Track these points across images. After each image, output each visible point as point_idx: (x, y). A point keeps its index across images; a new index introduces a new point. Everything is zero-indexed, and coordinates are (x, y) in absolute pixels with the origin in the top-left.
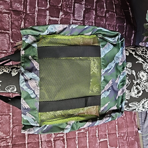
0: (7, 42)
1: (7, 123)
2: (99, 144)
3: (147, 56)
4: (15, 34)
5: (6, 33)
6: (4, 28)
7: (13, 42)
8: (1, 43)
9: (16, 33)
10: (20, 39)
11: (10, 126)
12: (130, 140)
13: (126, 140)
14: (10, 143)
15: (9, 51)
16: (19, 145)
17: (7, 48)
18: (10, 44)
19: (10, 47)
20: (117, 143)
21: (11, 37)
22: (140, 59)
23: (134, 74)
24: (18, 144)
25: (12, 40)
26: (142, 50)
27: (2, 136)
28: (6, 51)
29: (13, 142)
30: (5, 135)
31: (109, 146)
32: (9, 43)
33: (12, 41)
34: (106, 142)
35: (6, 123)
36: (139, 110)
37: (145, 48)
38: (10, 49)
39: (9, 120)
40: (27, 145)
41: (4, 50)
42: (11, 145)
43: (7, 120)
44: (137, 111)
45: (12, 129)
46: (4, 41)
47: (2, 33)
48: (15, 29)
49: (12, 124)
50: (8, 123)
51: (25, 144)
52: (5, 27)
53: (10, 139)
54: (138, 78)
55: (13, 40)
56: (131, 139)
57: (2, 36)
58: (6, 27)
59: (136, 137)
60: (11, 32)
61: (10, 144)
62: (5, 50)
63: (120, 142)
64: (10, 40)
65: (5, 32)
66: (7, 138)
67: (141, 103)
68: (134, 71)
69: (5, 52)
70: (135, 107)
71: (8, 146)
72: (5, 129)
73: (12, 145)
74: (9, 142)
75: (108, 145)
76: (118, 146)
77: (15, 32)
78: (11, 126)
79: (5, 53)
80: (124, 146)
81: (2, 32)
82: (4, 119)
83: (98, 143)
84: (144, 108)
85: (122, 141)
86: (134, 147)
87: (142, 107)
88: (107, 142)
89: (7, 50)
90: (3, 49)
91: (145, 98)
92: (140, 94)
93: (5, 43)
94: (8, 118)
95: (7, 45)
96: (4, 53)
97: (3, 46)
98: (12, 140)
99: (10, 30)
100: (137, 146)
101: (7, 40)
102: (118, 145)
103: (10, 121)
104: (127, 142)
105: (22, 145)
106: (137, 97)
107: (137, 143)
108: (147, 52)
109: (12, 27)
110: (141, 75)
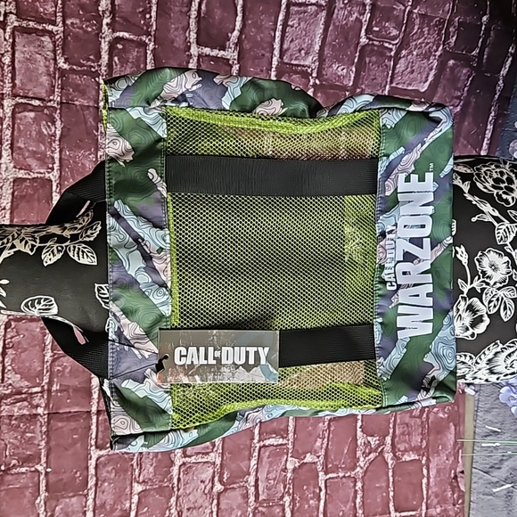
0: (47, 67)
1: (35, 346)
2: (329, 424)
3: (513, 198)
4: (76, 37)
5: (45, 32)
6: (37, 11)
7: (66, 66)
8: (25, 72)
9: (81, 31)
10: (92, 57)
11: (44, 356)
12: (432, 417)
13: (420, 416)
14: (42, 409)
15: (50, 101)
16: (70, 415)
17: (44, 91)
18: (57, 76)
19: (54, 87)
20: (390, 423)
21: (62, 48)
22: (487, 208)
23: (464, 259)
24: (65, 413)
25: (63, 60)
26: (495, 176)
27: (18, 385)
28: (39, 99)
29: (51, 406)
30: (27, 383)
31: (362, 431)
32: (52, 69)
33: (65, 63)
34: (351, 420)
35: (32, 344)
36: (475, 378)
37: (507, 166)
38: (54, 93)
39: (41, 335)
40: (94, 418)
41: (32, 98)
42: (44, 415)
43: (34, 336)
44: (470, 380)
45: (48, 364)
46: (35, 61)
47: (30, 34)
48: (78, 16)
49: (50, 351)
50: (37, 347)
51: (89, 412)
52: (42, 10)
53: (43, 396)
54: (474, 273)
55: (66, 61)
56: (437, 413)
57: (30, 43)
58: (45, 9)
59: (453, 408)
60: (62, 29)
61: (40, 411)
62: (39, 96)
63: (398, 421)
64: (55, 60)
65: (40, 28)
66: (32, 394)
67: (483, 357)
68: (463, 249)
69: (37, 103)
70: (463, 370)
71: (36, 415)
72: (27, 365)
73: (48, 414)
74: (37, 406)
75: (359, 430)
76: (391, 434)
77: (78, 28)
78: (48, 356)
79: (36, 109)
80: (409, 434)
81: (31, 26)
82: (26, 333)
83: (324, 422)
84: (495, 374)
85: (407, 419)
86: (441, 439)
87: (488, 371)
88: (356, 420)
89: (44, 95)
90: (30, 95)
91: (498, 341)
92: (481, 328)
93: (37, 69)
94: (38, 330)
95: (44, 79)
96: (34, 109)
97: (31, 81)
98: (48, 399)
99: (59, 20)
100: (453, 438)
101: (46, 58)
102: (391, 431)
103: (44, 340)
104: (422, 422)
105: (81, 417)
106: (470, 338)
107: (455, 429)
108: (515, 181)
109: (66, 10)
110: (485, 262)
